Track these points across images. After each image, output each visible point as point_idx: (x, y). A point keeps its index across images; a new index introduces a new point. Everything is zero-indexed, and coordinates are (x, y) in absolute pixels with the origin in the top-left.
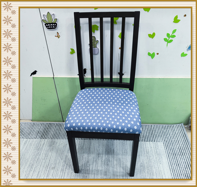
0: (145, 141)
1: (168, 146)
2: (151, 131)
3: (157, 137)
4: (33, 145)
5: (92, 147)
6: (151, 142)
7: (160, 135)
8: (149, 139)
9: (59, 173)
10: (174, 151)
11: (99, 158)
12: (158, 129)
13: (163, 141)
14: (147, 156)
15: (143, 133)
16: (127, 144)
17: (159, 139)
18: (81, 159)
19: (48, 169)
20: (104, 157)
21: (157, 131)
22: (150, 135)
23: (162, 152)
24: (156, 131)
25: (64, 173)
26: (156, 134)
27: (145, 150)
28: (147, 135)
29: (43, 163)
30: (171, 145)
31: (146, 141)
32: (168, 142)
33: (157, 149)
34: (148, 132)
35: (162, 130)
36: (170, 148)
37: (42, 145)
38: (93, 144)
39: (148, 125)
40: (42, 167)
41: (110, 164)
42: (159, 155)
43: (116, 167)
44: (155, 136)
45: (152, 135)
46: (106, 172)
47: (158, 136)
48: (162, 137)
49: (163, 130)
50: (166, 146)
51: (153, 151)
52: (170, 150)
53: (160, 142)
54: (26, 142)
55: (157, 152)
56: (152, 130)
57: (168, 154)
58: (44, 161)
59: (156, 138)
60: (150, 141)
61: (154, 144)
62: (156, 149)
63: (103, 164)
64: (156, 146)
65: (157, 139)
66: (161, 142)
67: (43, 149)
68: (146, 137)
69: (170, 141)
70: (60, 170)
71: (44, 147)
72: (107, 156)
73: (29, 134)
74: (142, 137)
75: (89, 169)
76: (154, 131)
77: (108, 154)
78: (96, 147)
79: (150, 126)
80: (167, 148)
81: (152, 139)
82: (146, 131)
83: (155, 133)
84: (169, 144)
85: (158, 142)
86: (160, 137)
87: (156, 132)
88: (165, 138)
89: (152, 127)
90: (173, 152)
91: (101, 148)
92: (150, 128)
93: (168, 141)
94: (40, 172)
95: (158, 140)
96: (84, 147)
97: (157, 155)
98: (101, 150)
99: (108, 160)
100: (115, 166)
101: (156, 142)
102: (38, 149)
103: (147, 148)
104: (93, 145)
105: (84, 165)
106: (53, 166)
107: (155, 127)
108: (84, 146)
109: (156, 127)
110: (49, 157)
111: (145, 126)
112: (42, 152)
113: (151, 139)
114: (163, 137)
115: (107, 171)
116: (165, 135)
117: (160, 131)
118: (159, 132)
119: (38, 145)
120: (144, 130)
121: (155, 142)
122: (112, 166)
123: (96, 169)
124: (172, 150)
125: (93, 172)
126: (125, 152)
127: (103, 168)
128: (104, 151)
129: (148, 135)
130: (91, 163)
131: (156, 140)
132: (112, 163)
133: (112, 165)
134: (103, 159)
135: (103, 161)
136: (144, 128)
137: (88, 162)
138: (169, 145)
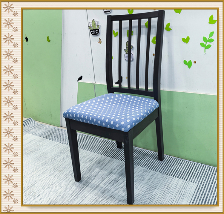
0: (173, 176)
1: (201, 190)
2: (190, 168)
3: (194, 176)
4: (60, 148)
5: (109, 164)
6: (182, 179)
7: (199, 176)
8: (181, 176)
9: (62, 176)
10: (206, 198)
11: (109, 176)
12: (202, 169)
13: (199, 183)
14: (165, 191)
15: (178, 168)
16: (149, 173)
17: (195, 180)
18: (91, 171)
19: (55, 170)
20: (114, 177)
21: (199, 171)
22: (186, 172)
23: (188, 193)
24: (196, 170)
25: (66, 178)
26: (195, 174)
27: (167, 185)
28: (181, 171)
29: (56, 164)
30: (206, 190)
31: (175, 177)
32: (205, 186)
33: (184, 188)
34: (185, 169)
35: (206, 172)
36: (203, 193)
37: (67, 150)
38: (113, 162)
39: (191, 162)
40: (52, 167)
41: (115, 184)
42: (182, 196)
43: (119, 190)
44: (192, 175)
45: (188, 172)
46: (105, 191)
47: (197, 176)
48: (201, 178)
49: (208, 172)
50: (198, 189)
51: (177, 189)
52: (202, 195)
53: (193, 182)
54: (57, 145)
55: (181, 191)
56: (192, 168)
57: (195, 198)
58: (57, 163)
59: (191, 177)
60: (180, 178)
61: (184, 182)
62: (182, 188)
63: (108, 183)
64: (185, 186)
65: (193, 178)
66: (196, 183)
67: (66, 153)
68: (178, 173)
69: (208, 186)
70: (65, 174)
71: (67, 152)
72: (118, 177)
73: (64, 140)
74: (174, 172)
75: (90, 182)
76: (194, 170)
77: (121, 176)
78: (113, 166)
79: (192, 164)
80: (198, 191)
81: (185, 177)
82: (184, 167)
83: (194, 172)
84: (205, 188)
85: (191, 181)
86: (198, 177)
87: (196, 172)
88: (205, 180)
89: (194, 165)
90: (204, 198)
91: (118, 168)
92: (191, 166)
93: (206, 184)
94: (47, 170)
95: (192, 180)
96: (102, 163)
97: (178, 195)
98: (117, 169)
99: (116, 181)
100: (120, 188)
101: (189, 181)
102: (61, 152)
103: (171, 184)
104: (111, 163)
105: (89, 177)
106: (62, 169)
107: (198, 166)
108: (102, 161)
109: (201, 166)
110: (64, 161)
111: (186, 162)
112: (62, 156)
113: (183, 177)
114: (203, 179)
115: (107, 191)
116: (206, 177)
117: (203, 172)
118: (200, 173)
119: (63, 150)
120: (182, 166)
121: (186, 180)
122: (116, 188)
123: (97, 185)
124: (204, 196)
125: (92, 186)
126: (140, 180)
127: (105, 186)
128: (119, 171)
129: (184, 172)
130: (97, 178)
131: (190, 180)
132: (118, 185)
133: (117, 186)
134: (113, 178)
135: (111, 180)
136: (183, 163)
137: (95, 176)
138: (204, 190)
